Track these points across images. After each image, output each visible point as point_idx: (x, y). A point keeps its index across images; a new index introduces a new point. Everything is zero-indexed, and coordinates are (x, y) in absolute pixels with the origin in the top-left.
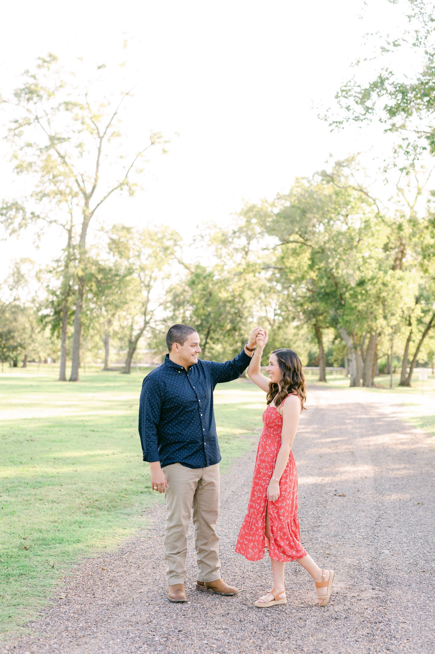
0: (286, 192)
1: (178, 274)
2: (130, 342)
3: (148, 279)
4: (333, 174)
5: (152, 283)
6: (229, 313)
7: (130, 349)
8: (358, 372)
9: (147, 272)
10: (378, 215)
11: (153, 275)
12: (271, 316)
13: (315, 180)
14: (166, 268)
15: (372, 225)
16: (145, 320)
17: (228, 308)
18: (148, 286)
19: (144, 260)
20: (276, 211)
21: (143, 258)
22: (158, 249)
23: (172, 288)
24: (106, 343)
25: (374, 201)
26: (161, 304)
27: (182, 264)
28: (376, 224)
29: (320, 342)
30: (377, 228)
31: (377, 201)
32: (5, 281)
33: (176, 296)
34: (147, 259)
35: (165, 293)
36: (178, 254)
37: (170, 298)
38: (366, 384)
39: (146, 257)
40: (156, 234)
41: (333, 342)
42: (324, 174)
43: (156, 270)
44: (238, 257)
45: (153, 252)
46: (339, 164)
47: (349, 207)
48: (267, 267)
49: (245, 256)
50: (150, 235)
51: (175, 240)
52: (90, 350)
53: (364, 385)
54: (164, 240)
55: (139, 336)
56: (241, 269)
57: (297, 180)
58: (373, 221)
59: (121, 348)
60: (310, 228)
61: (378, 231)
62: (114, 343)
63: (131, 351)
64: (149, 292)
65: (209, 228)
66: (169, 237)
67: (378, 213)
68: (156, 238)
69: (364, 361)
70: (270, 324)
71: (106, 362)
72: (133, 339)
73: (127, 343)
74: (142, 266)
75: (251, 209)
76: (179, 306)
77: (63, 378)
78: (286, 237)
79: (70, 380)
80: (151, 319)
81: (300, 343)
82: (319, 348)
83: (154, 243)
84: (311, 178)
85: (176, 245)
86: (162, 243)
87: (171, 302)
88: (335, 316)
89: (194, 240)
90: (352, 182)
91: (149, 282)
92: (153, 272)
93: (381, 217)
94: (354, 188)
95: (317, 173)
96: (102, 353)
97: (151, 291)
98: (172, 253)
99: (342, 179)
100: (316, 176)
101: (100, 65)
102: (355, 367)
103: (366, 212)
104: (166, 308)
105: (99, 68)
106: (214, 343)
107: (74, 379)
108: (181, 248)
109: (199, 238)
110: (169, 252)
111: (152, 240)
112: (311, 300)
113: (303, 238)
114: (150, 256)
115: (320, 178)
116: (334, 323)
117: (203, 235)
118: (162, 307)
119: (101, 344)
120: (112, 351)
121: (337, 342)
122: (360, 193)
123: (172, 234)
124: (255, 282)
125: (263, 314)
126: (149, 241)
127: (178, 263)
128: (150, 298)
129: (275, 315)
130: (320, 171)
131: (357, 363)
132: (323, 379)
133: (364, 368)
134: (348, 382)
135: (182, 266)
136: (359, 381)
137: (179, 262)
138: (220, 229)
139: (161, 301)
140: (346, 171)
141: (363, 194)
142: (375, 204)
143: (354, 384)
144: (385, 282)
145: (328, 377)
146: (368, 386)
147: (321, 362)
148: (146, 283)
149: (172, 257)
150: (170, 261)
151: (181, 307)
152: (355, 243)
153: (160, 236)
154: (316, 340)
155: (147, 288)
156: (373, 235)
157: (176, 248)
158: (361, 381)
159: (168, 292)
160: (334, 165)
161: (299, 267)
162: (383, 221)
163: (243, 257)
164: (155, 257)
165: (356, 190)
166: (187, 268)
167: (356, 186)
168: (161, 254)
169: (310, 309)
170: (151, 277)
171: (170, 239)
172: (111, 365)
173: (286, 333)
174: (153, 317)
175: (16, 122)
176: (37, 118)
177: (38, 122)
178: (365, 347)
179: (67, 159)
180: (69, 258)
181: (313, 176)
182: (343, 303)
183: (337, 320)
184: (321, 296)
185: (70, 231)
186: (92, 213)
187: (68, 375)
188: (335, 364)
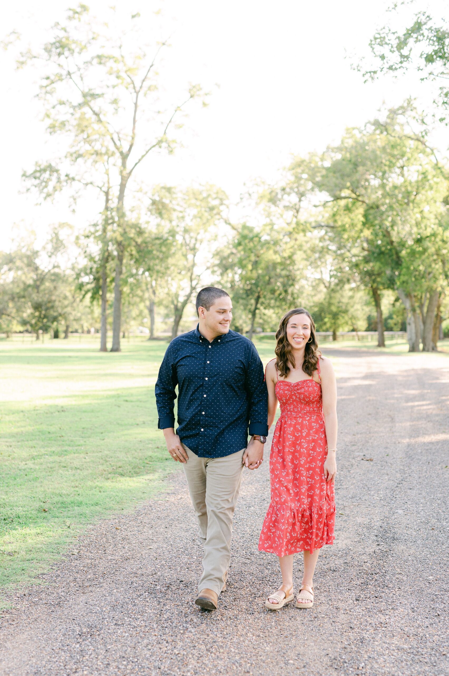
0: (337, 143)
1: (225, 235)
2: (176, 309)
3: (193, 241)
4: (387, 123)
5: (197, 246)
6: (280, 276)
7: (176, 317)
8: (417, 336)
9: (192, 234)
10: (437, 167)
11: (199, 237)
12: (326, 278)
13: (368, 130)
14: (212, 229)
15: (430, 177)
16: (191, 286)
17: (278, 270)
18: (194, 249)
19: (189, 222)
20: (328, 164)
21: (188, 219)
22: (203, 209)
23: (219, 250)
24: (151, 311)
25: (432, 150)
26: (208, 268)
27: (229, 224)
28: (434, 176)
29: (378, 305)
30: (435, 179)
31: (435, 151)
32: (44, 248)
33: (223, 259)
34: (192, 220)
35: (211, 256)
36: (224, 214)
37: (217, 261)
38: (426, 349)
39: (191, 217)
40: (201, 193)
41: (394, 305)
42: (377, 124)
43: (202, 231)
44: (289, 215)
45: (198, 213)
46: (393, 113)
47: (405, 159)
48: (319, 226)
49: (296, 214)
50: (194, 194)
51: (221, 200)
52: (134, 319)
53: (424, 350)
54: (210, 199)
55: (185, 303)
56: (290, 229)
57: (348, 131)
58: (431, 173)
59: (167, 316)
60: (363, 183)
61: (437, 183)
62: (160, 311)
63: (178, 319)
64: (194, 256)
65: (257, 185)
66: (214, 196)
67: (437, 164)
68: (201, 197)
69: (424, 323)
70: (326, 287)
71: (152, 331)
72: (180, 305)
73: (173, 311)
74: (187, 228)
75: (300, 164)
76: (226, 269)
77: (104, 349)
78: (337, 193)
79: (112, 350)
80: (197, 284)
81: (358, 307)
82: (377, 311)
83: (198, 203)
84: (363, 128)
85: (222, 204)
86: (208, 202)
87: (218, 265)
88: (391, 276)
89: (241, 199)
90: (408, 131)
91: (195, 244)
92: (198, 234)
93: (439, 168)
94: (409, 137)
95: (369, 122)
96: (147, 321)
97: (197, 254)
98: (218, 214)
99: (397, 128)
100: (368, 125)
101: (134, 14)
102: (414, 331)
103: (423, 163)
104: (213, 272)
105: (133, 17)
106: (265, 308)
107: (116, 349)
108: (228, 207)
109: (247, 196)
110: (215, 212)
111: (196, 199)
112: (367, 260)
113: (355, 193)
114: (195, 217)
115: (373, 128)
116: (391, 284)
117: (250, 192)
118: (209, 271)
119: (146, 312)
120: (158, 320)
121: (398, 304)
122: (417, 143)
123: (217, 193)
124: (307, 242)
125: (318, 276)
126: (193, 201)
127: (224, 224)
128: (196, 262)
129: (331, 277)
130: (372, 120)
131: (416, 327)
132: (381, 344)
133: (424, 330)
134: (407, 347)
135: (229, 227)
137: (226, 222)
138: (269, 185)
139: (209, 264)
140: (400, 119)
141: (420, 143)
142: (433, 153)
143: (413, 349)
144: (445, 239)
145: (387, 343)
146: (428, 351)
147: (379, 326)
148: (192, 245)
149: (218, 217)
150: (217, 222)
151: (229, 271)
152: (413, 197)
153: (205, 195)
154: (374, 303)
155: (192, 252)
156: (431, 188)
157: (222, 208)
158: (421, 346)
159: (214, 255)
160: (388, 113)
161: (353, 225)
162: (441, 172)
163: (294, 215)
164: (200, 218)
165: (412, 139)
166: (234, 228)
167: (412, 135)
168: (206, 214)
169: (365, 269)
170: (196, 240)
171: (216, 198)
172: (157, 334)
173: (342, 296)
174: (200, 282)
175: (48, 78)
176: (69, 74)
177: (71, 78)
178: (425, 309)
179: (101, 116)
180: (107, 222)
181: (365, 126)
182: (400, 262)
183: (394, 280)
184: (376, 255)
185: (107, 194)
186: (130, 173)
187: (109, 345)
188: (395, 328)
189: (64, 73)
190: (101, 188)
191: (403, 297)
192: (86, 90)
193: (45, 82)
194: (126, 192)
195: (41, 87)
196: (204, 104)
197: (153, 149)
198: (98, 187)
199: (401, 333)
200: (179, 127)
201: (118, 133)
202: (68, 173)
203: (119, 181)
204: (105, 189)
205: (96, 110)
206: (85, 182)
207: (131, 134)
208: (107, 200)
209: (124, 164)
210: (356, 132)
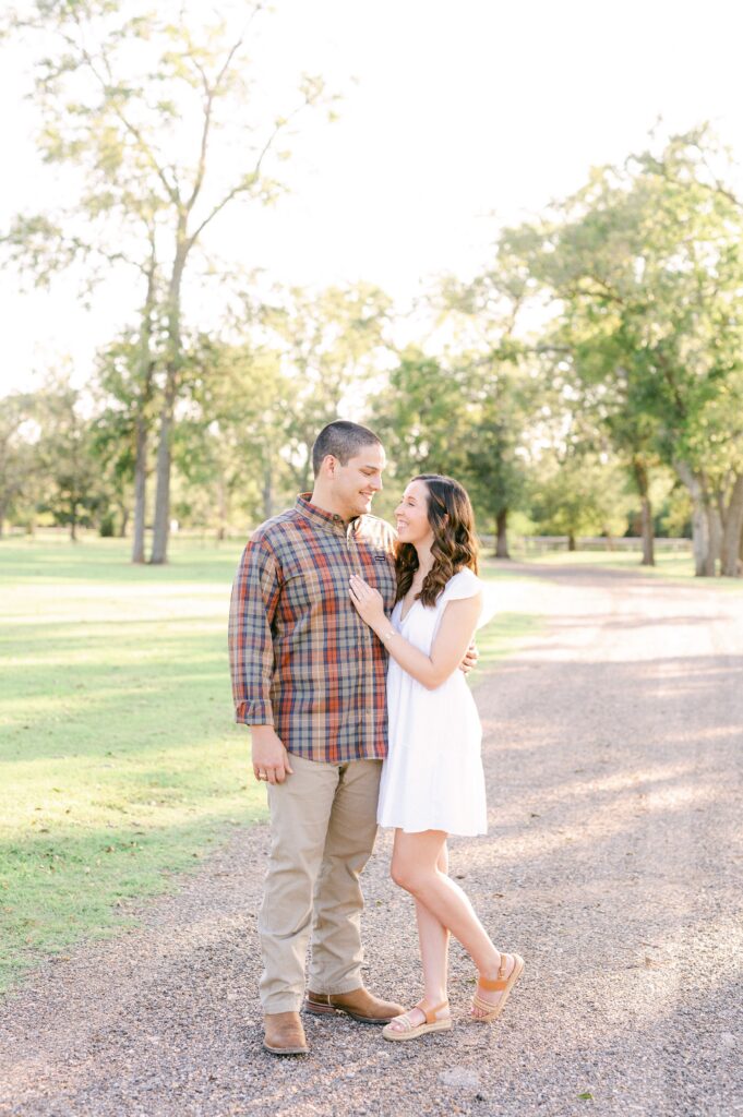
4: (665, 159)
8: (711, 549)
13: (630, 170)
29: (644, 493)
38: (728, 571)
42: (646, 159)
53: (723, 573)
57: (594, 172)
69: (724, 525)
77: (139, 560)
79: (152, 562)
82: (642, 503)
88: (667, 439)
90: (703, 175)
94: (706, 186)
95: (633, 156)
100: (632, 162)
102: (706, 537)
103: (730, 233)
107: (157, 560)
115: (641, 167)
116: (667, 453)
122: (720, 197)
130: (639, 154)
131: (710, 530)
132: (648, 560)
133: (724, 540)
134: (690, 569)
136: (713, 565)
140: (690, 152)
141: (724, 197)
143: (704, 571)
145: (658, 557)
146: (730, 575)
147: (645, 529)
154: (636, 489)
158: (718, 563)
160: (668, 143)
165: (710, 190)
167: (711, 182)
169: (623, 428)
175: (48, 63)
176: (86, 56)
177: (90, 63)
178: (726, 502)
179: (144, 136)
180: (147, 328)
181: (626, 163)
182: (683, 413)
183: (671, 445)
184: (639, 398)
185: (150, 275)
186: (193, 240)
187: (148, 553)
188: (672, 533)
189: (78, 56)
190: (141, 267)
191: (687, 477)
192: (115, 84)
193: (44, 72)
194: (186, 273)
195: (39, 81)
196: (332, 116)
197: (237, 195)
198: (135, 263)
199: (682, 542)
200: (285, 156)
201: (173, 168)
202: (77, 236)
203: (173, 254)
204: (147, 268)
205: (133, 122)
206: (111, 254)
207: (196, 167)
208: (151, 289)
209: (182, 223)
210: (608, 175)
